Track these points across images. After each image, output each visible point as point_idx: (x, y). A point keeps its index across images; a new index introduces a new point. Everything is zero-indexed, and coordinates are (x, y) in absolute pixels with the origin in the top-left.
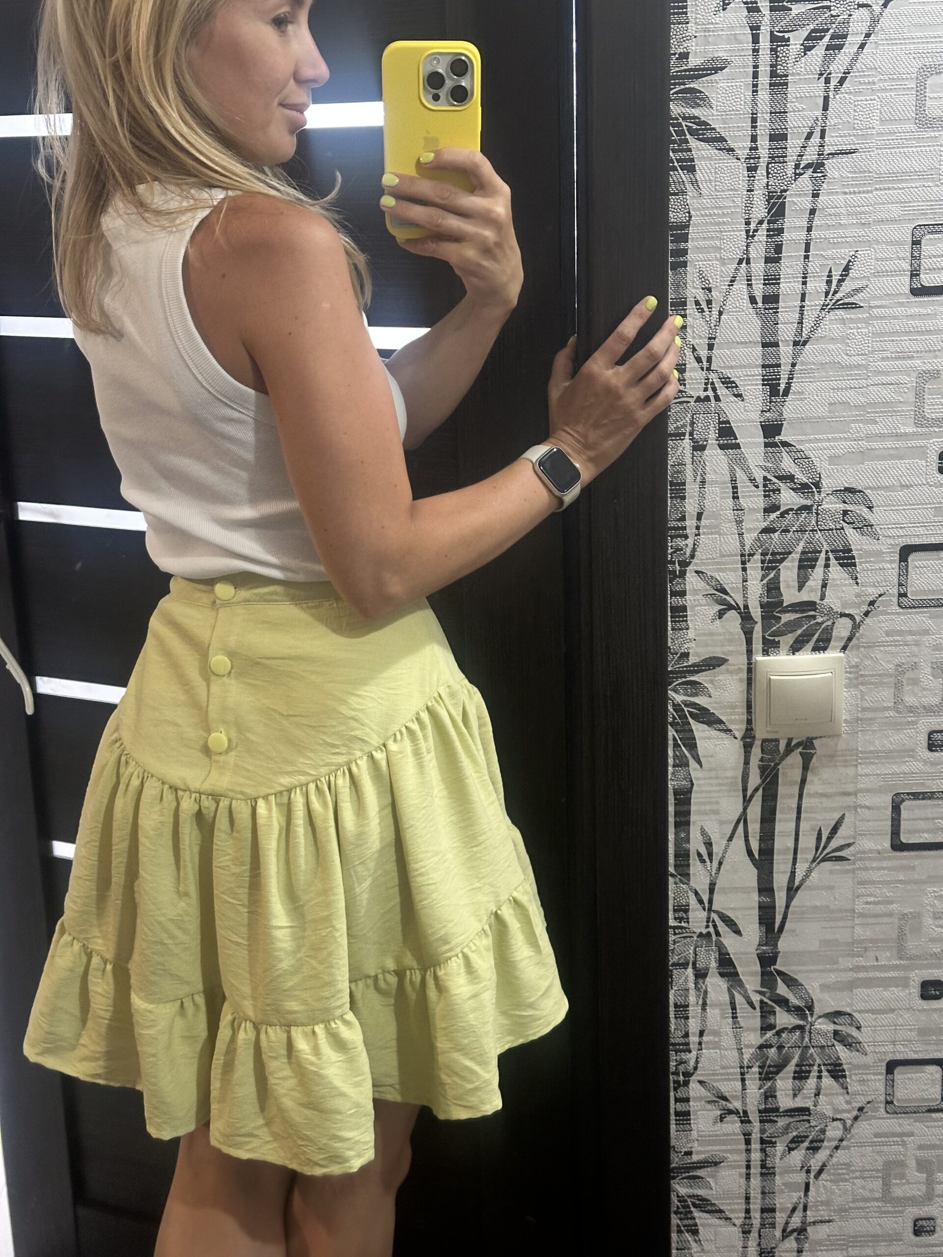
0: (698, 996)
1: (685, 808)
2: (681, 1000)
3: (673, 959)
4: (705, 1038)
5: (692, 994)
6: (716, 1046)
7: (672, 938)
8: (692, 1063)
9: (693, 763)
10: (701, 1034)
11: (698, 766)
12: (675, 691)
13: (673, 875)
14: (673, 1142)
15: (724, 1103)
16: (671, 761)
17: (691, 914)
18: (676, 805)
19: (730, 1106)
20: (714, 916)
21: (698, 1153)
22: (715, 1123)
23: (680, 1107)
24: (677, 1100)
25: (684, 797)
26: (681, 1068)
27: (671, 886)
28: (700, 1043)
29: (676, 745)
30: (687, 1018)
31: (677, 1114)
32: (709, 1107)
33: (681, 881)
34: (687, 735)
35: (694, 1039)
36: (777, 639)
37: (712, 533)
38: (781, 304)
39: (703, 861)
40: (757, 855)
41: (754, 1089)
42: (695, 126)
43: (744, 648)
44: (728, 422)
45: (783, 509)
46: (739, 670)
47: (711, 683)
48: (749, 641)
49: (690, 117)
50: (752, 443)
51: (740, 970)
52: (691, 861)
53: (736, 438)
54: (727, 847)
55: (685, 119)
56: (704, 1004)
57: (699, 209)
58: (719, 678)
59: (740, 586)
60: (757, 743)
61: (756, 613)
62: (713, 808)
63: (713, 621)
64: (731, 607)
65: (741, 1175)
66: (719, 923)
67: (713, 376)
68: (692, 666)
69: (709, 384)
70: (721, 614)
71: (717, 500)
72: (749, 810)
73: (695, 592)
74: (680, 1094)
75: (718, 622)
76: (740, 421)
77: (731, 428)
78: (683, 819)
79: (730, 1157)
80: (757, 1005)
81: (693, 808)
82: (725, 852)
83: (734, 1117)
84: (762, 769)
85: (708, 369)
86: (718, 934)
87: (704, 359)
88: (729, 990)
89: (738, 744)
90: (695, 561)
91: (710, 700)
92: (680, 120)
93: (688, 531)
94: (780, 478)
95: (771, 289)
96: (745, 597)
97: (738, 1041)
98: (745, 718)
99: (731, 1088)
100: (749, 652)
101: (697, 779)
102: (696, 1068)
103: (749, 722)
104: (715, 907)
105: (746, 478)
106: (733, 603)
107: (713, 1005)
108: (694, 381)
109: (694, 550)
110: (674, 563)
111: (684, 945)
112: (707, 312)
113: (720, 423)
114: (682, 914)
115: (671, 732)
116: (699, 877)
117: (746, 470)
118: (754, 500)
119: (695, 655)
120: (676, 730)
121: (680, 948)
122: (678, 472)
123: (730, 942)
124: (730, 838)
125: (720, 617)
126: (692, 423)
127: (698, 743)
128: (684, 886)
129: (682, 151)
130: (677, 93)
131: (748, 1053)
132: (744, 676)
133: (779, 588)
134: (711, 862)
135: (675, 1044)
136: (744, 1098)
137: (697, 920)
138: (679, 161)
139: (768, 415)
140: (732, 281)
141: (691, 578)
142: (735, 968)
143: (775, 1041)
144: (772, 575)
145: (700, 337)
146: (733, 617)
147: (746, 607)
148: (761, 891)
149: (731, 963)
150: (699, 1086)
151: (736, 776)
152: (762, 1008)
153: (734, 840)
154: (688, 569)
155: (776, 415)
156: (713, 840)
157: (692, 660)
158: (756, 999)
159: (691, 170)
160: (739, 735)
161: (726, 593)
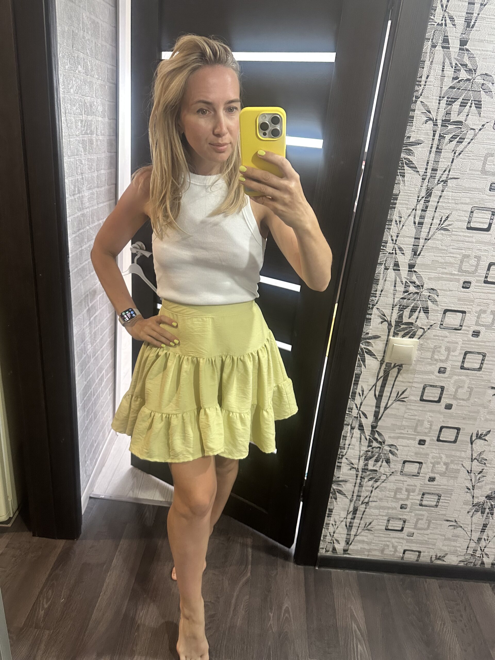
0: (350, 434)
1: (358, 379)
2: (345, 435)
3: (345, 423)
4: (350, 446)
5: (349, 433)
6: (353, 449)
7: (346, 416)
8: (345, 453)
9: (363, 366)
10: (349, 445)
11: (364, 367)
12: (362, 344)
13: (350, 399)
14: (335, 474)
15: (352, 465)
16: (356, 365)
17: (353, 411)
18: (355, 378)
19: (354, 466)
20: (360, 412)
21: (341, 478)
22: (348, 470)
23: (339, 464)
24: (338, 462)
25: (358, 376)
26: (341, 454)
27: (349, 401)
28: (348, 448)
29: (359, 360)
30: (346, 440)
31: (337, 466)
32: (347, 465)
33: (352, 401)
34: (363, 358)
35: (347, 446)
36: (398, 332)
37: (385, 297)
38: (424, 226)
39: (360, 396)
40: (377, 396)
41: (362, 463)
42: (408, 162)
43: (387, 334)
44: (398, 262)
45: (409, 292)
46: (384, 340)
47: (374, 343)
48: (389, 332)
49: (406, 159)
50: (404, 269)
51: (365, 429)
52: (356, 395)
53: (399, 267)
54: (369, 392)
55: (405, 159)
56: (352, 437)
57: (403, 190)
58: (377, 342)
59: (390, 315)
60: (385, 363)
61: (393, 323)
62: (367, 380)
63: (379, 324)
64: (386, 321)
65: (353, 486)
66: (361, 414)
67: (396, 246)
68: (369, 337)
69: (394, 249)
70: (382, 322)
71: (389, 286)
72: (378, 383)
73: (375, 314)
74: (339, 461)
75: (380, 325)
76: (402, 262)
77: (398, 264)
78: (356, 382)
79: (351, 480)
80: (368, 439)
81: (360, 380)
82: (368, 394)
83: (354, 470)
84: (385, 371)
85: (395, 244)
86: (360, 417)
87: (394, 240)
88: (360, 434)
89: (379, 363)
90: (377, 305)
91: (372, 348)
92: (403, 159)
93: (377, 295)
94: (411, 282)
95: (421, 220)
96: (391, 318)
97: (360, 449)
98: (382, 355)
99: (355, 461)
100: (388, 335)
101: (363, 371)
102: (345, 454)
103: (384, 356)
104: (361, 409)
105: (400, 281)
106: (386, 319)
107: (354, 438)
108: (389, 247)
109: (378, 301)
110: (370, 304)
111: (349, 419)
112: (398, 225)
113: (395, 262)
114: (350, 410)
115: (358, 356)
116: (358, 400)
117: (400, 278)
118: (401, 288)
119: (371, 334)
120: (360, 356)
121: (348, 420)
122: (378, 276)
123: (363, 420)
124: (370, 390)
125: (381, 323)
126: (386, 261)
127: (366, 361)
128: (353, 402)
129: (402, 170)
130: (404, 150)
131: (362, 452)
132: (385, 342)
133: (402, 317)
134: (363, 396)
135: (341, 447)
136: (358, 464)
137: (355, 412)
138: (400, 173)
139: (411, 261)
140: (409, 216)
141: (375, 310)
142: (363, 428)
143: (371, 450)
144: (401, 313)
145: (395, 233)
146: (386, 324)
147: (391, 321)
148: (376, 407)
149: (362, 426)
150: (345, 459)
151: (376, 372)
152: (369, 440)
153: (371, 391)
154: (374, 307)
155: (414, 262)
156: (365, 390)
157: (370, 335)
158: (368, 437)
159: (404, 176)
160: (379, 360)
161: (385, 316)
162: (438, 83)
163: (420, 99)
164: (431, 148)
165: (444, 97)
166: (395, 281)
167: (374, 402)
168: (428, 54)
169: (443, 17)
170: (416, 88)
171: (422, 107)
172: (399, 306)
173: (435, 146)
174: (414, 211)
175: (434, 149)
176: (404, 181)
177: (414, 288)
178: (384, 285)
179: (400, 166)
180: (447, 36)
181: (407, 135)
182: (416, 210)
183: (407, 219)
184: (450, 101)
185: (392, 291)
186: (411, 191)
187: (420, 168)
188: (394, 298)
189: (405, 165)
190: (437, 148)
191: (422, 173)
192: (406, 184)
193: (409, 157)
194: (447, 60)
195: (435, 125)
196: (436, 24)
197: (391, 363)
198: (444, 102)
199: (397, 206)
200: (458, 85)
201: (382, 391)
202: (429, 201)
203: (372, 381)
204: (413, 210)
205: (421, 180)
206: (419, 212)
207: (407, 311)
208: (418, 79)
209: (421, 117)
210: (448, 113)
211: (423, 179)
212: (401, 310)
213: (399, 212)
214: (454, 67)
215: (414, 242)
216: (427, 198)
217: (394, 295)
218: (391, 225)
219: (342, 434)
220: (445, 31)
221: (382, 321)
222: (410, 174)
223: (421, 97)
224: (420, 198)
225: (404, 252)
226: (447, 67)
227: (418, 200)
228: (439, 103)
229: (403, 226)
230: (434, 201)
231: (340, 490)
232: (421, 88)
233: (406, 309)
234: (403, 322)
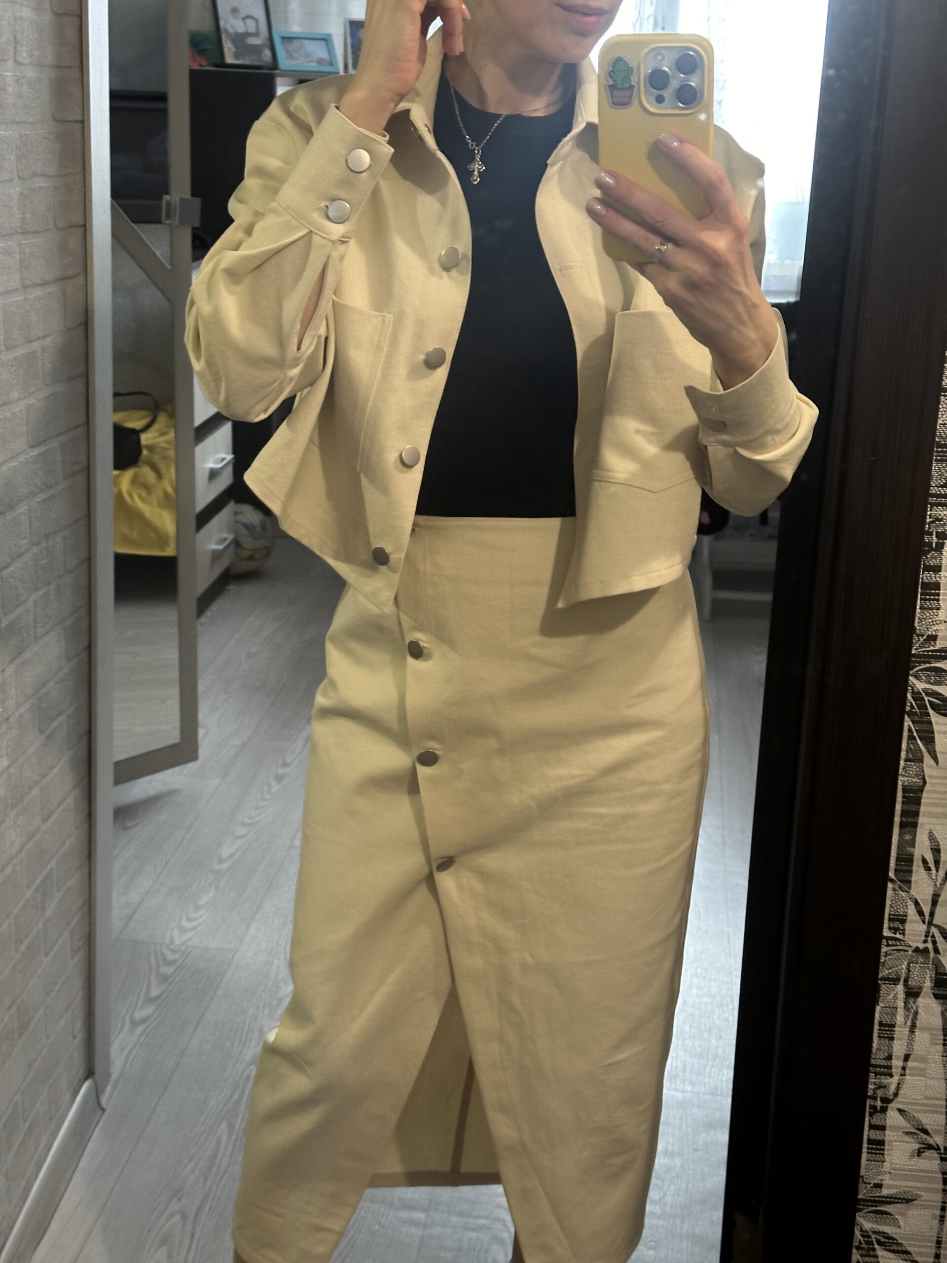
0: (907, 1017)
1: (913, 808)
2: (887, 1020)
3: (883, 973)
4: (910, 1064)
5: (901, 1012)
6: (921, 1073)
7: (884, 949)
8: (892, 1089)
9: (928, 760)
10: (907, 1058)
11: (933, 762)
12: (917, 677)
13: (892, 881)
14: (863, 1172)
15: (924, 1136)
16: (903, 755)
17: (908, 927)
18: (903, 803)
19: (930, 1141)
20: (934, 930)
21: (888, 1187)
22: (912, 1156)
23: (875, 1135)
24: (872, 1127)
25: (914, 796)
26: (880, 1093)
27: (890, 893)
28: (904, 1068)
29: (911, 738)
30: (892, 1039)
31: (870, 1141)
32: (907, 1138)
33: (900, 888)
34: (925, 727)
35: (897, 1063)
39: (928, 869)
52: (914, 868)
56: (913, 1026)
65: (934, 1216)
66: (939, 938)
68: (941, 650)
74: (876, 1121)
78: (911, 820)
79: (926, 1196)
81: (923, 809)
83: (933, 1154)
86: (937, 951)
99: (933, 1120)
101: (932, 777)
102: (896, 1095)
104: (936, 921)
107: (923, 1028)
110: (931, 534)
111: (898, 959)
114: (898, 924)
115: (907, 722)
116: (922, 885)
120: (913, 722)
121: (892, 961)
127: (938, 738)
128: (903, 894)
134: (937, 871)
135: (875, 1066)
137: (915, 932)
150: (896, 1113)
156: (943, 847)
157: (940, 644)
219: (877, 1015)
231: (889, 1238)
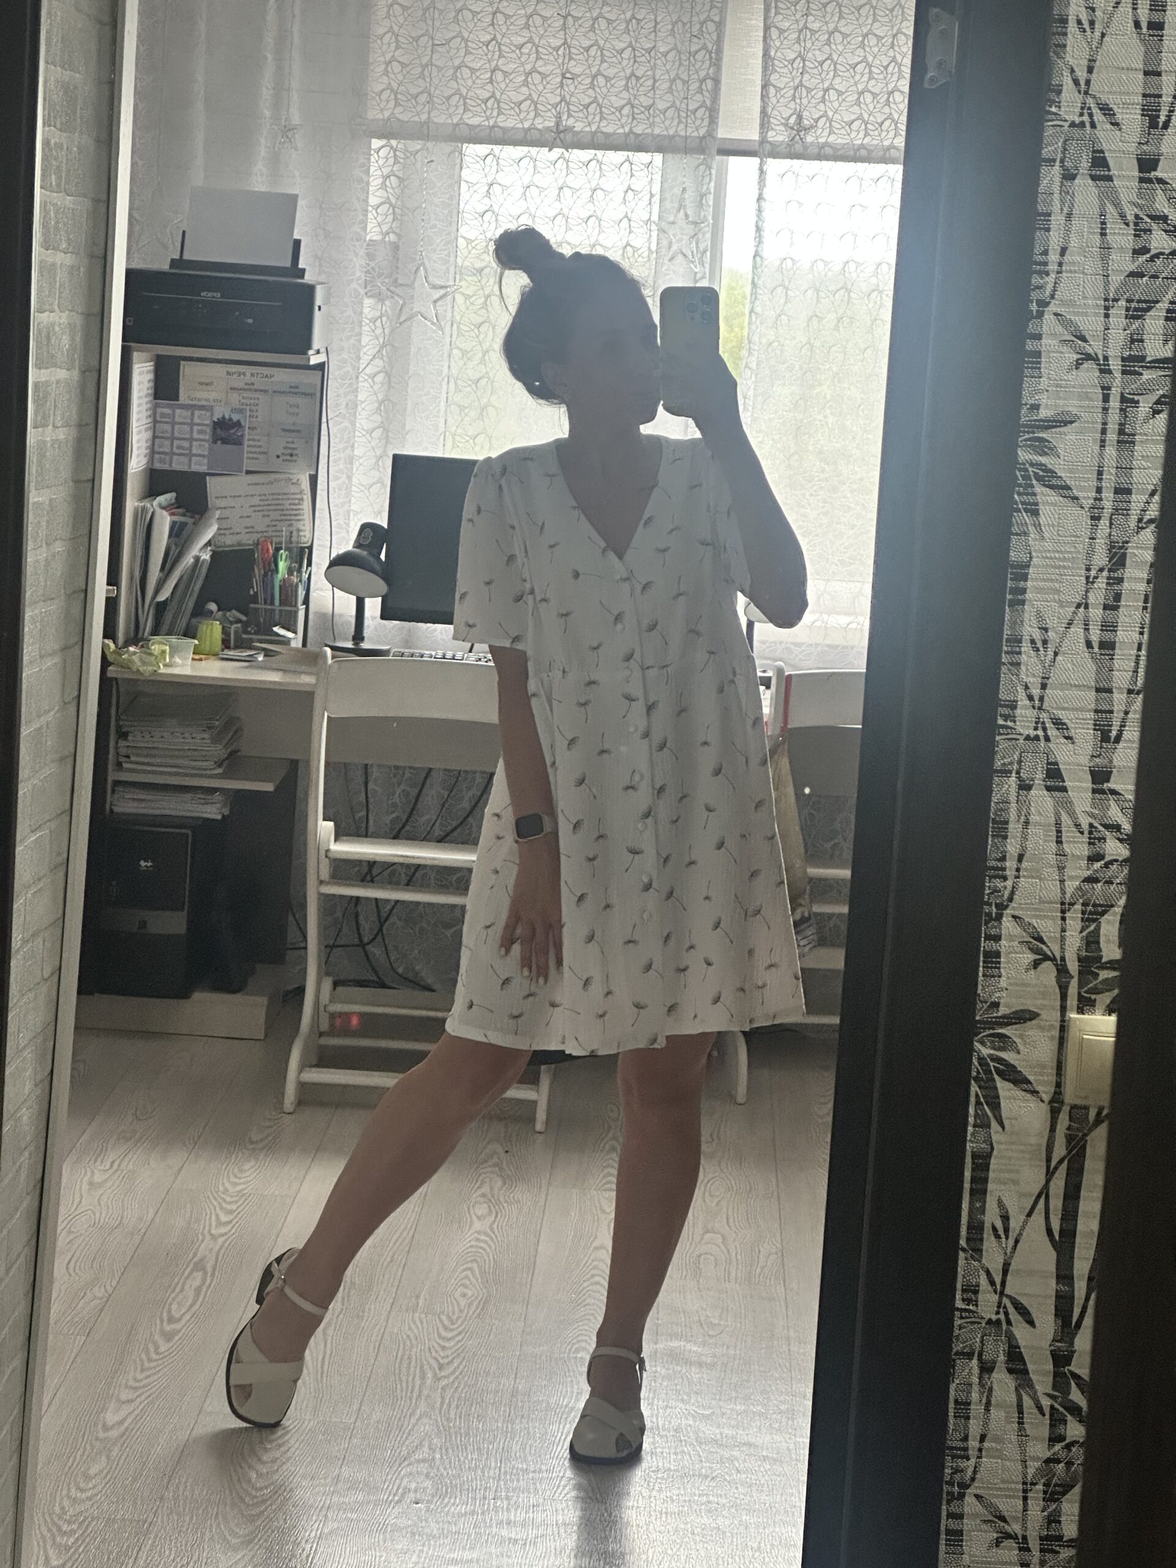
0: (982, 1394)
1: (983, 1174)
2: (963, 1397)
3: (957, 1347)
4: (986, 1444)
5: (976, 1390)
6: (997, 1454)
7: (958, 1322)
8: (969, 1473)
9: (994, 1124)
10: (982, 1438)
11: (1000, 1129)
12: (983, 1043)
13: (964, 1250)
15: (1002, 1524)
16: (971, 1120)
17: (980, 1297)
18: (973, 1170)
19: (1008, 1529)
20: (1005, 1301)
22: (990, 1547)
23: (953, 1525)
24: (949, 1516)
25: (982, 1162)
27: (961, 1262)
28: (980, 1450)
29: (978, 1103)
30: (968, 1418)
31: (949, 1532)
32: (984, 1527)
33: (972, 1256)
34: (991, 1093)
35: (973, 1444)
36: (1093, 997)
37: (1033, 877)
38: (1117, 651)
39: (998, 1237)
40: (1057, 1237)
41: (1036, 1511)
42: (1041, 473)
43: (1058, 1003)
44: (1056, 764)
45: (1107, 858)
46: (1052, 1026)
47: (1021, 1036)
48: (1064, 997)
49: (1037, 464)
50: (1080, 788)
51: (1031, 1367)
52: (985, 1236)
53: (1064, 781)
54: (1025, 1223)
55: (1032, 465)
56: (988, 1404)
57: (1040, 552)
58: (1030, 1033)
59: (1058, 935)
60: (1066, 1109)
61: (1073, 966)
62: (1012, 1176)
63: (1027, 970)
64: (1046, 958)
66: (1011, 1310)
67: (1044, 716)
68: (1003, 1017)
69: (1039, 724)
70: (1036, 964)
71: (1040, 842)
72: (1052, 1184)
73: (1011, 938)
74: (953, 1509)
75: (1032, 972)
76: (1069, 764)
77: (1059, 770)
78: (980, 1188)
80: (1047, 1411)
81: (991, 1175)
82: (1023, 1228)
83: (1012, 1543)
84: (1069, 1139)
85: (1040, 708)
86: (1009, 1322)
87: (1036, 698)
88: (1016, 1389)
89: (1045, 1108)
90: (1013, 904)
91: (1018, 1057)
92: (1027, 466)
93: (1008, 873)
94: (1106, 826)
95: (1108, 636)
96: (1063, 949)
97: (1023, 1452)
98: (1054, 1079)
99: (1010, 1506)
100: (1063, 1009)
101: (998, 1143)
102: (973, 1479)
103: (1058, 1085)
104: (1007, 1291)
105: (1070, 822)
106: (1049, 953)
107: (998, 1406)
108: (1025, 719)
109: (1012, 893)
110: (990, 905)
111: (970, 1332)
112: (1042, 652)
113: (1048, 764)
114: (970, 1295)
115: (974, 1088)
116: (993, 1254)
117: (1072, 814)
118: (1077, 847)
119: (1007, 1006)
120: (980, 1087)
121: (965, 1335)
122: (1002, 810)
123: (1021, 1332)
124: (1029, 1215)
125: (1035, 968)
126: (1020, 762)
127: (1003, 1104)
128: (976, 1263)
129: (1027, 494)
130: (1026, 440)
131: (1033, 1467)
132: (1056, 1033)
133: (1098, 943)
134: (1007, 1238)
135: (952, 1448)
136: (1024, 1520)
137: (987, 1303)
138: (1023, 503)
139: (1097, 760)
140: (1069, 624)
141: (1007, 923)
142: (1025, 1364)
143: (1063, 1455)
144: (1092, 928)
145: (1034, 676)
146: (1048, 971)
147: (1063, 959)
148: (1059, 1278)
149: (1020, 1358)
150: (974, 1499)
151: (1040, 1145)
152: (1051, 1415)
153: (1033, 1217)
154: (1005, 912)
155: (1106, 761)
156: (1011, 1213)
157: (1003, 1011)
158: (1046, 1402)
159: (1035, 513)
160: (1046, 1098)
161: (1044, 943)
162: (1092, 265)
163: (1053, 308)
164: (1104, 431)
165: (1116, 300)
166: (1058, 824)
167: (1049, 1258)
168: (1056, 196)
169: (1082, 108)
170: (1036, 280)
171: (1060, 329)
172: (1083, 905)
173: (1113, 427)
174: (1082, 610)
175: (1112, 436)
176: (1037, 526)
177: (1118, 844)
178: (1025, 837)
179: (1020, 485)
180: (1102, 152)
181: (1027, 399)
182: (1086, 607)
183: (1065, 634)
184: (1136, 309)
185: (1052, 858)
186: (1061, 552)
187: (1081, 489)
188: (1062, 881)
189: (1034, 482)
190: (1121, 432)
191: (1088, 503)
192: (1046, 535)
193: (1043, 460)
194: (1110, 209)
195: (1105, 371)
196: (1066, 124)
197: (1086, 1108)
198: (1118, 312)
199: (1029, 595)
200: (1151, 268)
201: (1070, 1215)
202: (1120, 580)
203: (1033, 1177)
204: (1078, 606)
205: (1089, 522)
206: (1096, 613)
207: (1108, 922)
208: (1039, 258)
209: (1062, 353)
210: (1136, 340)
211: (1093, 518)
212: (1088, 920)
213: (1039, 616)
214: (1131, 224)
215: (1097, 700)
216: (1114, 571)
217: (1061, 868)
218: (1020, 653)
219: (952, 1392)
220: (1094, 141)
221: (1035, 961)
222: (1054, 504)
223: (1053, 301)
224: (1093, 573)
225: (1072, 733)
226: (1114, 225)
227: (1087, 578)
228: (1107, 316)
229: (1056, 654)
230: (1137, 580)
232: (1051, 279)
233: (1106, 916)
234: (1104, 960)
